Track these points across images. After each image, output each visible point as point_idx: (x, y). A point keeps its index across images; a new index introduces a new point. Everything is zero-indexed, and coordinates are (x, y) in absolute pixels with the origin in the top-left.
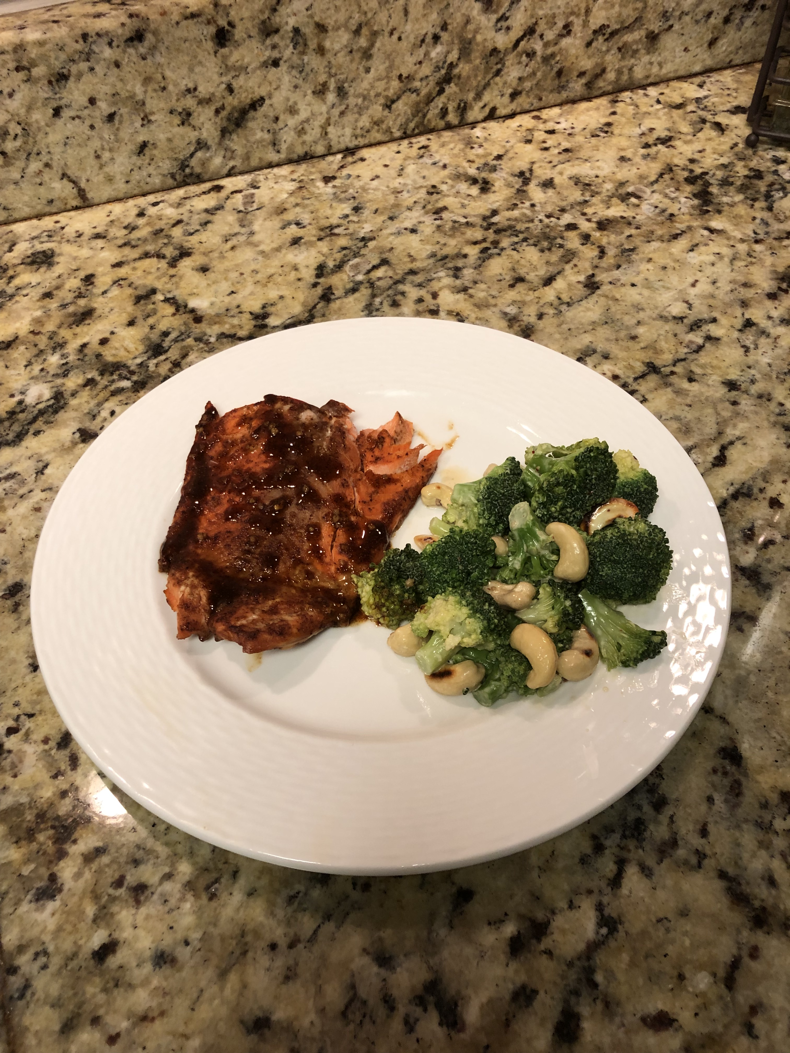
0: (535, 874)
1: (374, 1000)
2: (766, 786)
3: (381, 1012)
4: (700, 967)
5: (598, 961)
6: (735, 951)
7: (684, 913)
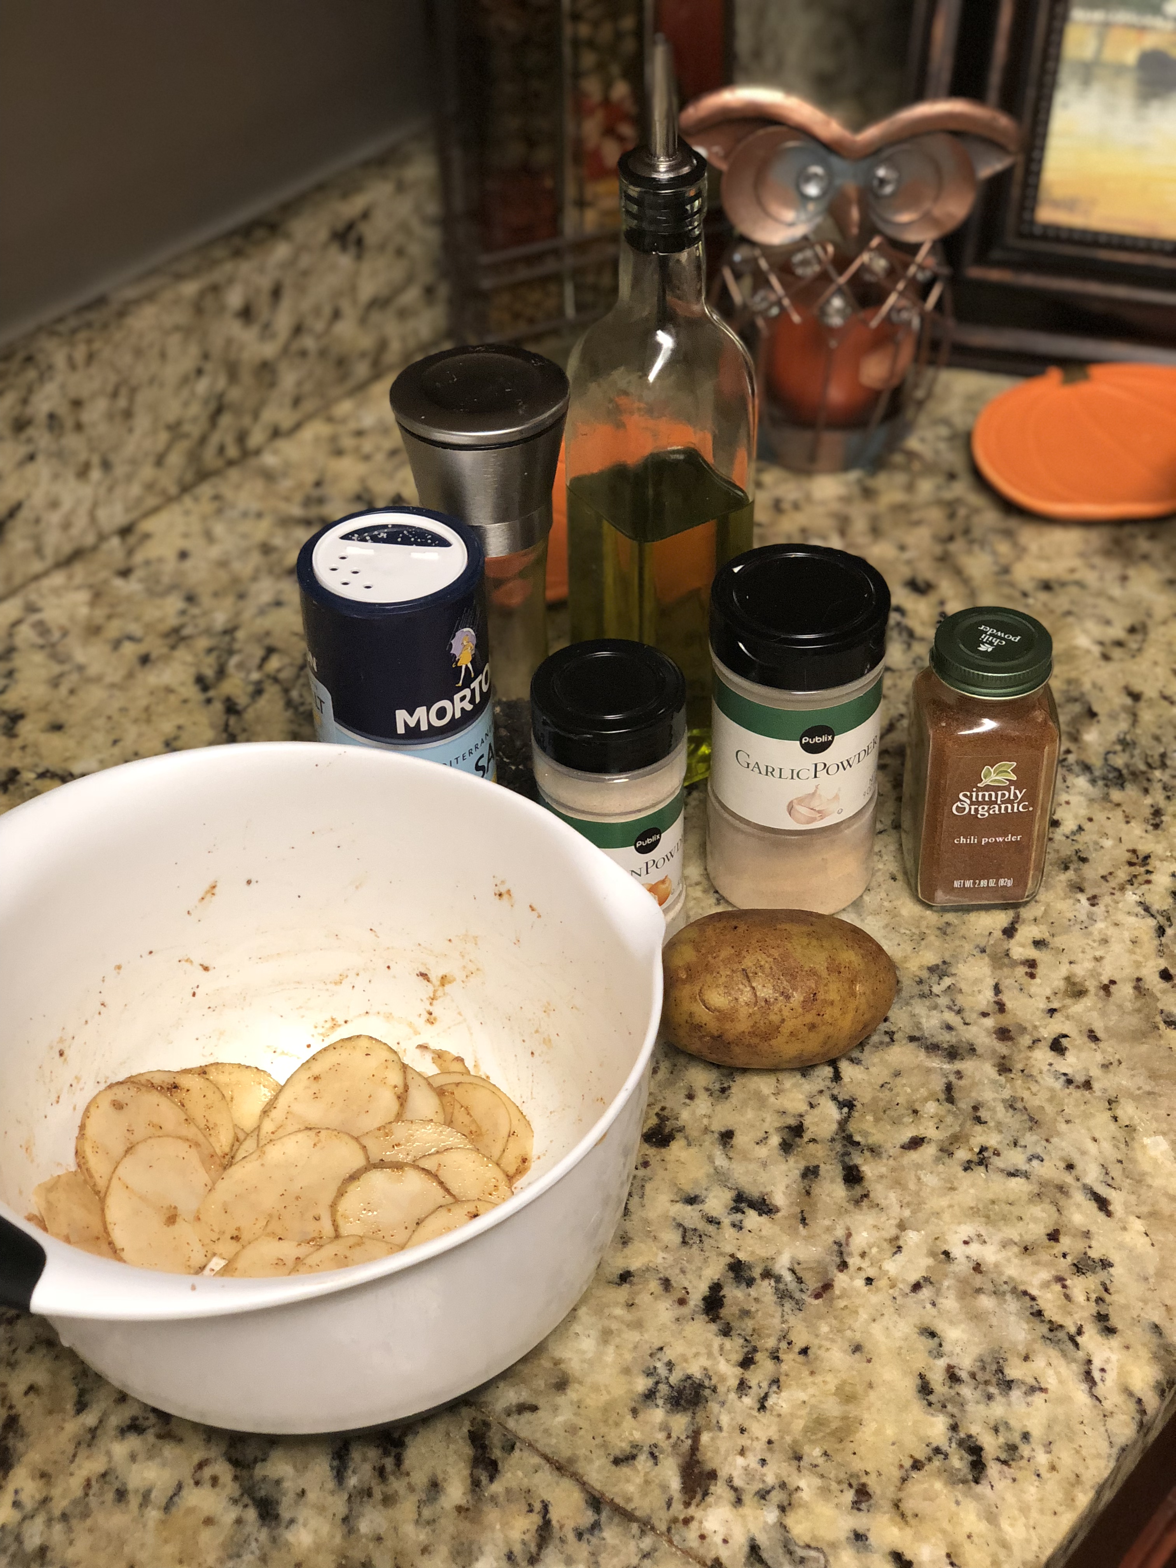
0: (772, 1099)
1: (701, 1225)
2: (915, 969)
3: (711, 1229)
4: (926, 1100)
5: (851, 1130)
6: (944, 1080)
7: (897, 1074)
